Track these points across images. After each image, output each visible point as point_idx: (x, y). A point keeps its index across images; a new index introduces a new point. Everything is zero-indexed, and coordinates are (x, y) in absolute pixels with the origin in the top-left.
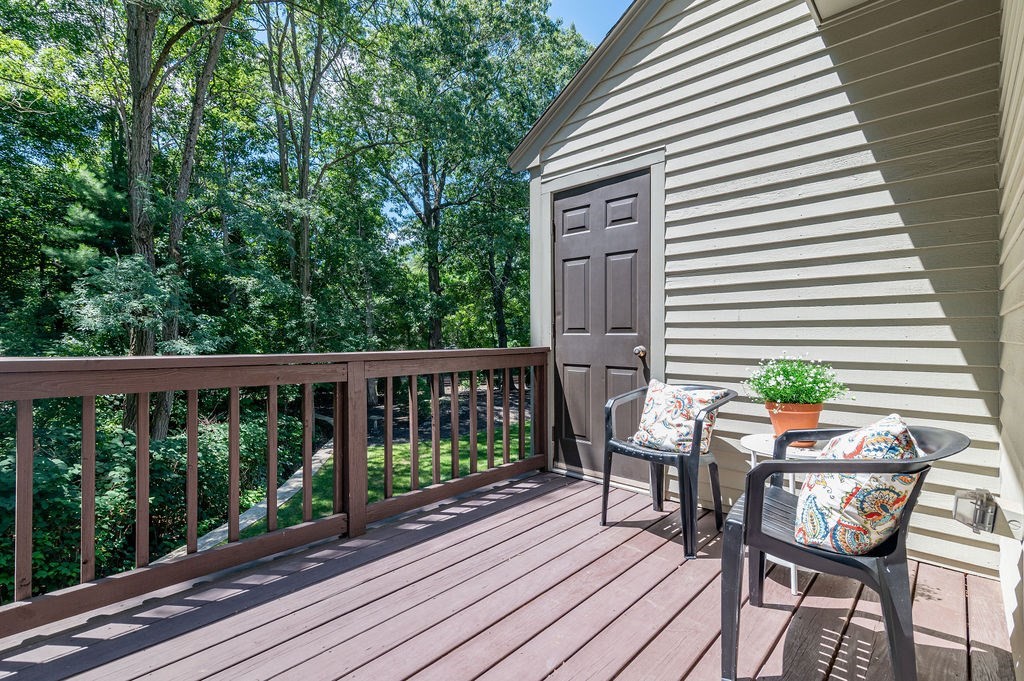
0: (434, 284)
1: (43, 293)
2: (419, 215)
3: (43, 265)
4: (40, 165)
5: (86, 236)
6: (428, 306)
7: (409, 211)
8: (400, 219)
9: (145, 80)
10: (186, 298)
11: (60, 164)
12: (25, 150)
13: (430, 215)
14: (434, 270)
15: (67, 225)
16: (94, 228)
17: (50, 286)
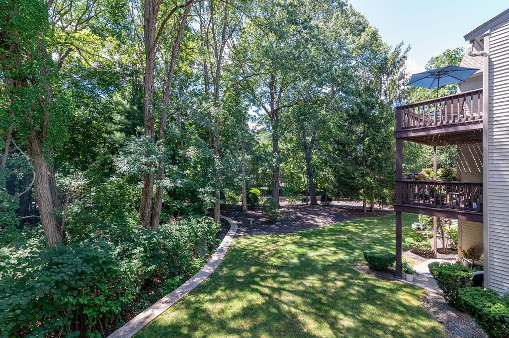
0: (275, 148)
1: (104, 155)
2: (268, 113)
3: (104, 143)
4: (104, 98)
5: (121, 128)
6: (274, 160)
7: (263, 112)
8: (257, 116)
9: (152, 44)
10: (170, 157)
11: (112, 97)
12: (98, 92)
13: (274, 114)
14: (275, 141)
15: (115, 124)
16: (124, 124)
17: (107, 152)
